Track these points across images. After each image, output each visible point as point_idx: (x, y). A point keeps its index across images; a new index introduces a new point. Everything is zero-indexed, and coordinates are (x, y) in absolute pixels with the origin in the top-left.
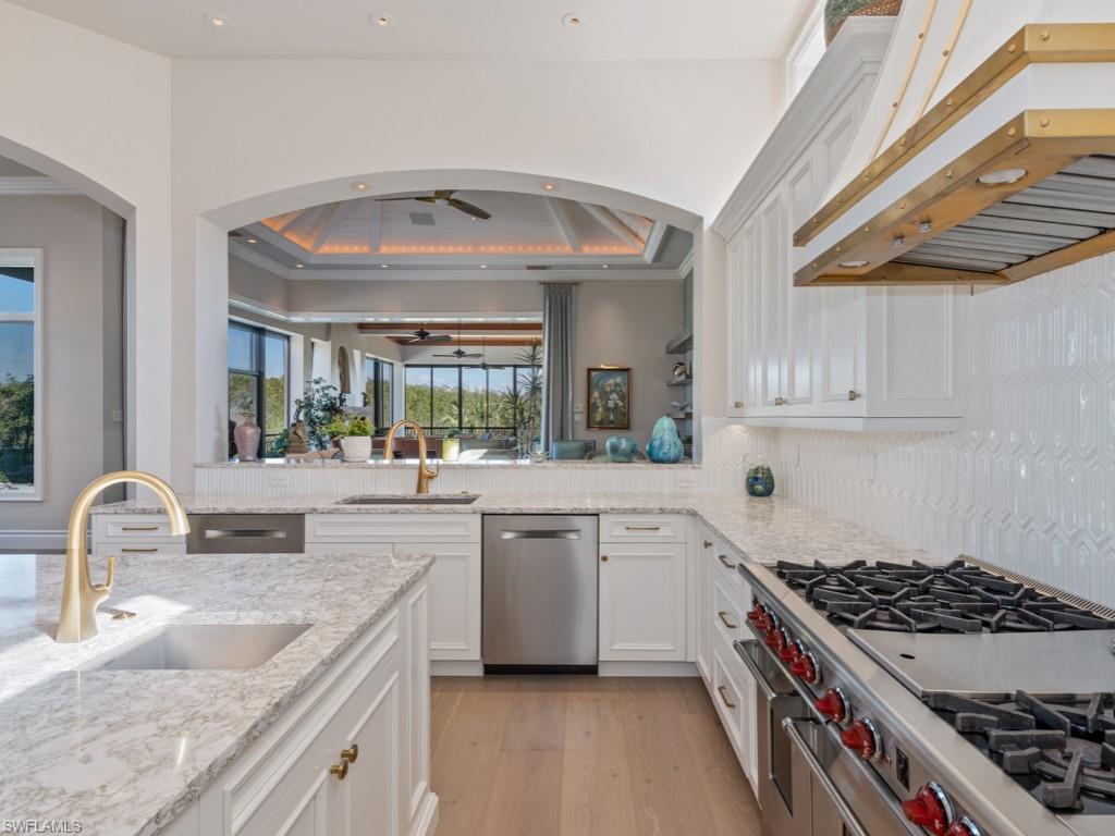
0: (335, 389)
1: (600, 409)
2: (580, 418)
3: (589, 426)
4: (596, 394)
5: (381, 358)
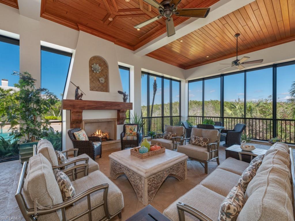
5: (166, 76)
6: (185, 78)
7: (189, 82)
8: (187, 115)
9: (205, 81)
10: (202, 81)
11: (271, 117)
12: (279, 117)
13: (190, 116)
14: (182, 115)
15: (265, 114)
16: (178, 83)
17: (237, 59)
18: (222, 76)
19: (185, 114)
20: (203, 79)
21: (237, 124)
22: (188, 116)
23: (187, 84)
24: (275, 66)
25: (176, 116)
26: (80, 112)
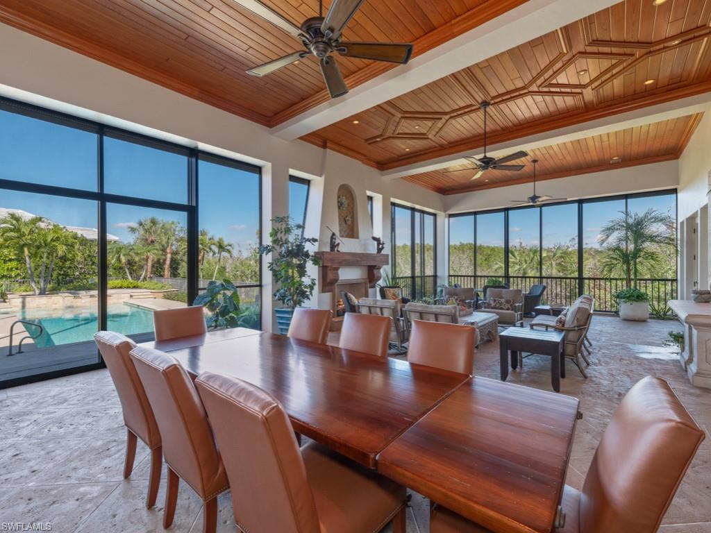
5: (417, 207)
6: (445, 211)
7: (451, 216)
8: (447, 274)
9: (478, 216)
10: (473, 217)
11: (576, 275)
12: (586, 274)
13: (452, 276)
14: (438, 274)
15: (566, 272)
16: (432, 217)
17: (535, 195)
18: (506, 210)
19: (443, 272)
20: (475, 213)
21: (534, 286)
22: (449, 276)
23: (447, 220)
24: (581, 202)
25: (430, 276)
26: (337, 269)
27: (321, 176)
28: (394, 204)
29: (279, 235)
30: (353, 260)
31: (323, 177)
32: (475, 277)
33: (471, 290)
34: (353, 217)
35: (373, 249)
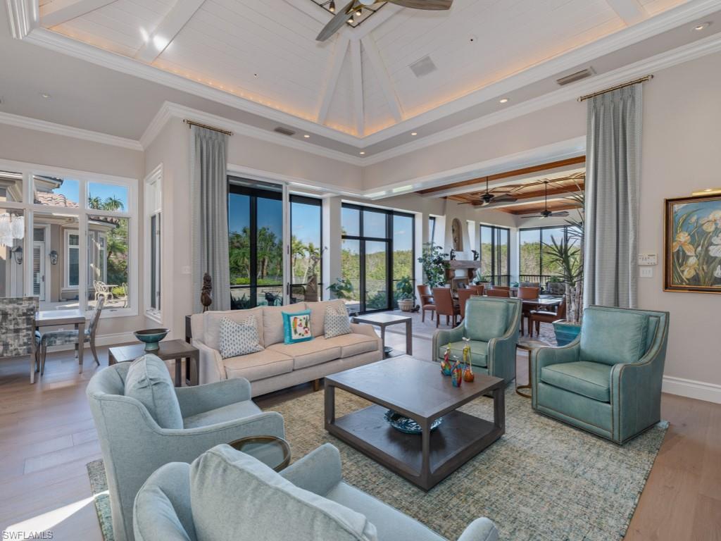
0: (441, 248)
1: (692, 261)
2: (652, 274)
3: (667, 286)
4: (683, 237)
5: (496, 225)
6: (517, 226)
7: (521, 230)
8: (518, 274)
9: (543, 230)
10: (539, 231)
13: (522, 276)
14: (511, 274)
16: (506, 231)
19: (515, 273)
20: (541, 228)
22: (520, 275)
23: (518, 233)
25: (504, 276)
26: (454, 270)
27: (443, 215)
28: (481, 225)
29: (426, 252)
30: (462, 265)
31: (445, 216)
32: (541, 276)
33: (538, 284)
34: (459, 238)
35: (471, 258)
